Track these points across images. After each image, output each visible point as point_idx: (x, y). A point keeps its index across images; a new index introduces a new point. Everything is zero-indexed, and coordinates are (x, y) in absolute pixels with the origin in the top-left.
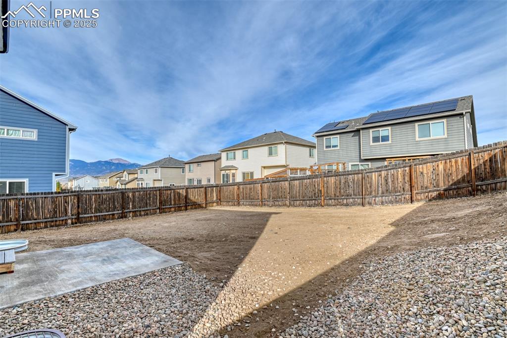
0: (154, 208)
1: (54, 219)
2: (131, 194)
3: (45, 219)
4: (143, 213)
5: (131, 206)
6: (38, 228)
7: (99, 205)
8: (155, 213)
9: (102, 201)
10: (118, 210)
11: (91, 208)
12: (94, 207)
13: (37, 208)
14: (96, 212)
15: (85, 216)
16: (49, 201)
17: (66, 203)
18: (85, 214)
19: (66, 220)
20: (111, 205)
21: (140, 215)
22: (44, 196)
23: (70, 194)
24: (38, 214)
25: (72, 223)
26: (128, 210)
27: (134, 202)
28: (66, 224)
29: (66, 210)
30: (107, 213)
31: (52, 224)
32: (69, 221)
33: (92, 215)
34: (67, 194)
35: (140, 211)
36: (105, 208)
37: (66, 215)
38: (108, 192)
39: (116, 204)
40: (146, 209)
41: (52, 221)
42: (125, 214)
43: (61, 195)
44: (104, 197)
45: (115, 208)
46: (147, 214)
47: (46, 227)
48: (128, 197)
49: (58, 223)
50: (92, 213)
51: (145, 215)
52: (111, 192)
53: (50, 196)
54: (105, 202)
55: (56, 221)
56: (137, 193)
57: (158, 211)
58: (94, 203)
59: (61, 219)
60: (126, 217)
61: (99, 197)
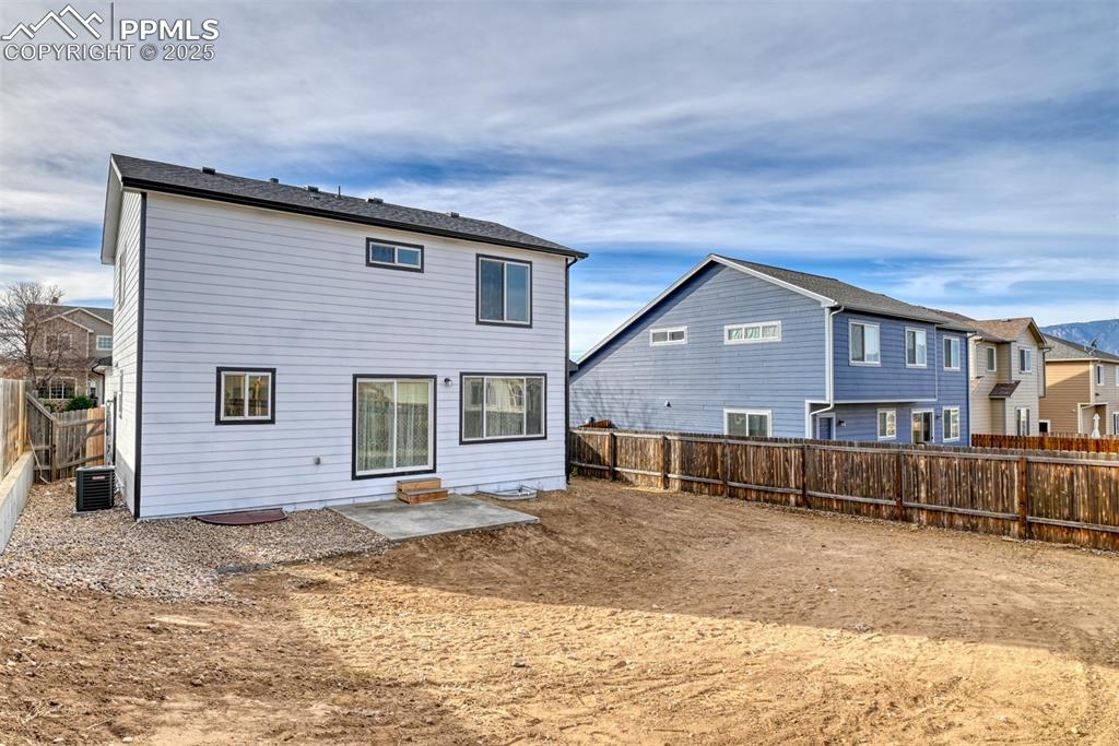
0: (1000, 515)
1: (770, 488)
2: (922, 462)
3: (757, 484)
4: (959, 522)
5: (923, 495)
6: (749, 498)
7: (846, 478)
8: (1005, 531)
9: (852, 468)
10: (891, 499)
11: (830, 481)
12: (835, 478)
13: (747, 463)
14: (839, 491)
15: (819, 494)
16: (762, 454)
17: (787, 461)
18: (819, 490)
19: (788, 495)
20: (872, 480)
21: (951, 526)
22: (756, 443)
23: (793, 445)
24: (748, 474)
25: (797, 505)
26: (915, 504)
27: (931, 485)
28: (787, 502)
29: (787, 475)
30: (861, 499)
31: (767, 497)
32: (792, 499)
33: (832, 496)
34: (788, 445)
35: (951, 514)
36: (858, 486)
37: (787, 485)
38: (864, 450)
39: (884, 480)
40: (970, 511)
41: (766, 492)
42: (909, 511)
43: (778, 445)
44: (857, 459)
45: (881, 492)
46: (974, 529)
47: (758, 500)
48: (916, 468)
49: (774, 497)
50: (832, 492)
51: (965, 529)
52: (870, 450)
53: (763, 444)
54: (857, 473)
55: (773, 493)
56: (941, 461)
57: (1015, 527)
58: (835, 470)
59: (779, 490)
60: (907, 519)
61: (847, 460)
